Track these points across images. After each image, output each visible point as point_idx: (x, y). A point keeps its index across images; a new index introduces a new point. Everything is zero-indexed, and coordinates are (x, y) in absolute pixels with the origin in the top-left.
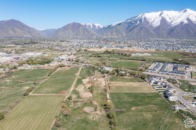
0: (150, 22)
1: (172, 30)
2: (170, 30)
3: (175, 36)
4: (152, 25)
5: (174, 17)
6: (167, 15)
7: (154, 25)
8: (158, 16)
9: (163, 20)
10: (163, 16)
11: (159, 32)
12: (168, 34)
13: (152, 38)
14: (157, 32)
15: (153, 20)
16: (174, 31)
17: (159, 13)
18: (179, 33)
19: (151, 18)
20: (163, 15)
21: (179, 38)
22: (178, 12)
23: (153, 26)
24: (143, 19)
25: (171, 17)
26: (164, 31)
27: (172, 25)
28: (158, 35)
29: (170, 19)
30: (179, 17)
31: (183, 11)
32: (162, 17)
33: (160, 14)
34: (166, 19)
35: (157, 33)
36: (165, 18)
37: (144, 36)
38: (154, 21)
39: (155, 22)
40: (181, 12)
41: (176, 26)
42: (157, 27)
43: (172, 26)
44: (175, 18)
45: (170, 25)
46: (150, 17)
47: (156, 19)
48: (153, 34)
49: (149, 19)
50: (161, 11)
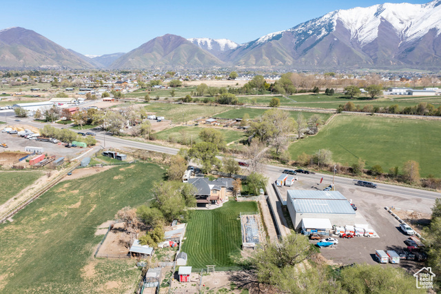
0: (353, 31)
1: (411, 50)
2: (403, 50)
3: (417, 63)
4: (357, 38)
5: (410, 19)
6: (394, 14)
7: (362, 38)
8: (372, 16)
9: (385, 26)
10: (385, 17)
11: (375, 55)
12: (400, 58)
13: (359, 68)
14: (372, 54)
15: (359, 25)
16: (415, 51)
17: (374, 8)
18: (429, 55)
19: (354, 21)
20: (383, 14)
21: (429, 69)
22: (419, 6)
23: (360, 40)
24: (335, 24)
25: (404, 17)
26: (390, 52)
27: (407, 37)
28: (375, 61)
29: (402, 23)
30: (423, 19)
31: (432, 3)
32: (382, 18)
33: (375, 11)
34: (391, 22)
35: (371, 57)
36: (389, 20)
37: (339, 64)
38: (361, 28)
39: (366, 30)
40: (428, 6)
41: (418, 40)
42: (370, 44)
43: (407, 40)
44: (413, 21)
45: (403, 38)
46: (352, 20)
47: (367, 23)
48: (362, 60)
49: (349, 24)
50: (378, 5)
